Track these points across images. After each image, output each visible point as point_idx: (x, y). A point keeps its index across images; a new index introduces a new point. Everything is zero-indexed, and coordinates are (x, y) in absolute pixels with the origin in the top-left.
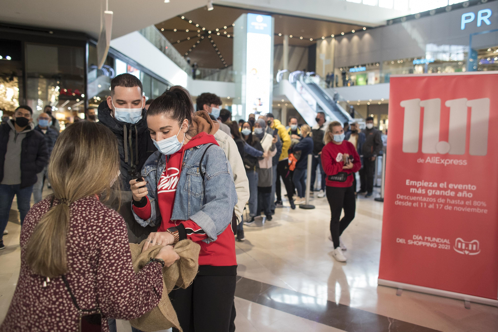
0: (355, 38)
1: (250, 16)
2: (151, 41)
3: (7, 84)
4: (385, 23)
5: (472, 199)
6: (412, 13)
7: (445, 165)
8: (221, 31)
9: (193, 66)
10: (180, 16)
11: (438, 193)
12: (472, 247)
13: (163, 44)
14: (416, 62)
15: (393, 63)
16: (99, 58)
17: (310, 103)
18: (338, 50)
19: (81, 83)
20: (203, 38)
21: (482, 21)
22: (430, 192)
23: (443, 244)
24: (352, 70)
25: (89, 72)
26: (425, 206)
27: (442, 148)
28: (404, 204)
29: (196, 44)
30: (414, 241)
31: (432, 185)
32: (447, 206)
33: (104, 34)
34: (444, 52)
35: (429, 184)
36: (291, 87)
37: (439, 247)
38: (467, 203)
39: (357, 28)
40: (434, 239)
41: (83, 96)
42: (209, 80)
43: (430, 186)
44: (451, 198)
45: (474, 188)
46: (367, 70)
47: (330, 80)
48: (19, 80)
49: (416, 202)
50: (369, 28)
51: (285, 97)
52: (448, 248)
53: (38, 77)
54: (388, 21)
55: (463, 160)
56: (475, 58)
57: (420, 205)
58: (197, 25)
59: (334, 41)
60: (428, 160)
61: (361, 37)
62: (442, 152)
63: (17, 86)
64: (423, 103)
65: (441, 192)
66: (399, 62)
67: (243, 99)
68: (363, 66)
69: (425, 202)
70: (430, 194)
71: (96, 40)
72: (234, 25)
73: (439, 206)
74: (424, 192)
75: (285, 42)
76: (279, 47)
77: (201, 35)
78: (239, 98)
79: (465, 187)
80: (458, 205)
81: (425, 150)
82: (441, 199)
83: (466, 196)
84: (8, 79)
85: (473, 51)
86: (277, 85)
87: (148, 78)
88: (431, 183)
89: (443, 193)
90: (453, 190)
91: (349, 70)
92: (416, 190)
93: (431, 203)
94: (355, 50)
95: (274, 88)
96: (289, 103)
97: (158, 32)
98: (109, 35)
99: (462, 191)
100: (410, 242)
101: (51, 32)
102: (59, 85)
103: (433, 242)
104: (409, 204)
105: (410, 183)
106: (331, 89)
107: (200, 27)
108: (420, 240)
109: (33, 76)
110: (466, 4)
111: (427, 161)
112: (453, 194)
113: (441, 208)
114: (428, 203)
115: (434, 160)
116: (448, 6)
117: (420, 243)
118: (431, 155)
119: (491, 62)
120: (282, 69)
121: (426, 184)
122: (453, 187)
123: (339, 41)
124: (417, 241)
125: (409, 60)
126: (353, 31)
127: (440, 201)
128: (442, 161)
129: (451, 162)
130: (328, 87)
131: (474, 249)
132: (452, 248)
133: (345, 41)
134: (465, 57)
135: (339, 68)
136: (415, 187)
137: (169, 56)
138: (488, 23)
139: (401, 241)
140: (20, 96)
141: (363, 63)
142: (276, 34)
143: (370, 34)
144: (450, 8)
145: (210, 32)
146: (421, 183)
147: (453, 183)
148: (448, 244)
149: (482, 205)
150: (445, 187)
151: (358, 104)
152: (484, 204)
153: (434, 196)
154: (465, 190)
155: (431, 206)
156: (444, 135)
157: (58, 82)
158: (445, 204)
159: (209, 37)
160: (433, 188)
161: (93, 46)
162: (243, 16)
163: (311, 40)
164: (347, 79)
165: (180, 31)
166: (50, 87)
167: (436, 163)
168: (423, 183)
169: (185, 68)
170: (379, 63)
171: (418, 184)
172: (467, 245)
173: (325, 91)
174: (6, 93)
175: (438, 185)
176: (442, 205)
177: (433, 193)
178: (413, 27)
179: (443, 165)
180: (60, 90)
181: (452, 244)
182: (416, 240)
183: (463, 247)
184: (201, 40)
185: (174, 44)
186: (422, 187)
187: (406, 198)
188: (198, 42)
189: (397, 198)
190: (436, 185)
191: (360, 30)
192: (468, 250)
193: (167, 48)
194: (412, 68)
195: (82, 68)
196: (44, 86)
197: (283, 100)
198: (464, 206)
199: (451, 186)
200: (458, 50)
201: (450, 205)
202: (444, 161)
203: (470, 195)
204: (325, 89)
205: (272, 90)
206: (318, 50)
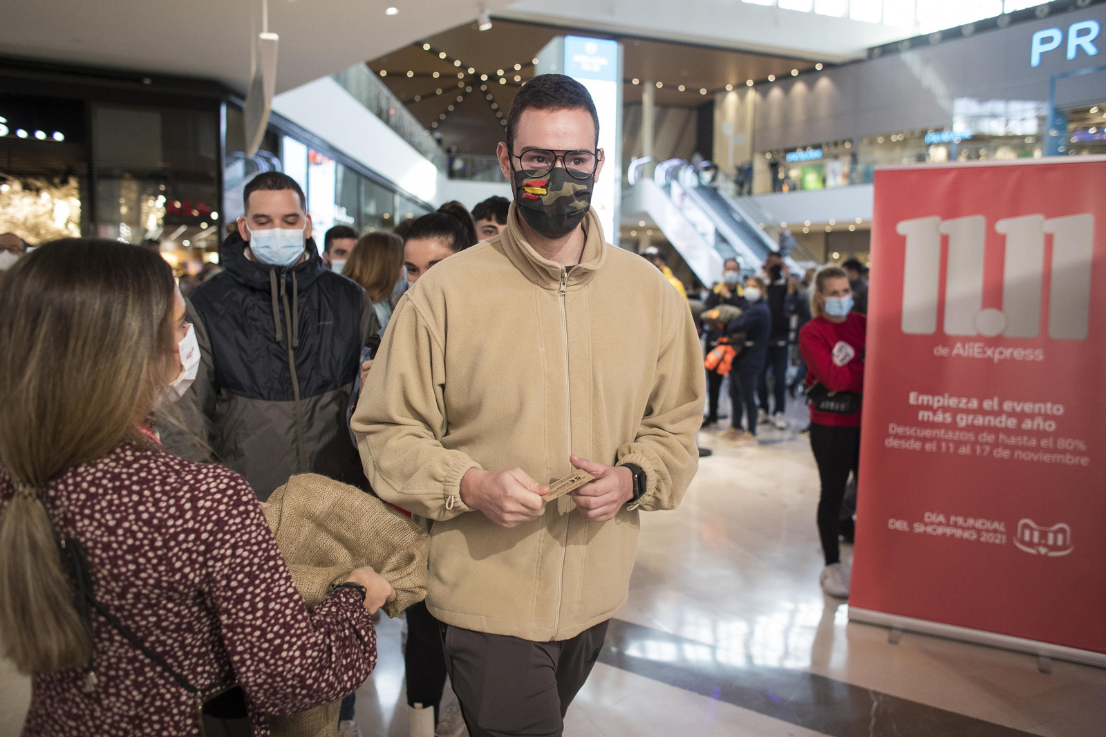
0: (799, 88)
1: (571, 41)
2: (358, 97)
3: (56, 192)
4: (863, 55)
5: (1055, 435)
6: (924, 33)
7: (996, 360)
8: (509, 75)
9: (449, 151)
10: (419, 44)
11: (980, 421)
12: (1055, 539)
13: (384, 105)
14: (932, 137)
15: (880, 140)
16: (248, 134)
17: (701, 229)
18: (762, 114)
19: (210, 190)
20: (469, 89)
21: (1079, 48)
22: (962, 419)
23: (991, 531)
24: (791, 157)
25: (228, 165)
26: (951, 449)
27: (989, 322)
28: (905, 445)
29: (456, 104)
30: (926, 524)
31: (967, 403)
32: (1000, 449)
33: (258, 84)
34: (994, 116)
35: (959, 402)
36: (661, 195)
37: (983, 539)
38: (1044, 443)
39: (802, 66)
40: (971, 522)
41: (214, 216)
42: (483, 180)
43: (962, 405)
44: (1007, 431)
45: (1058, 410)
46: (825, 156)
47: (744, 178)
48: (80, 183)
49: (931, 440)
50: (828, 66)
51: (646, 216)
52: (1002, 540)
53: (121, 177)
54: (871, 50)
55: (1035, 348)
56: (1061, 129)
57: (939, 447)
58: (457, 63)
59: (752, 95)
60: (958, 349)
61: (811, 85)
62: (989, 331)
63: (77, 196)
64: (947, 226)
65: (987, 419)
66: (894, 138)
68: (817, 147)
69: (952, 441)
70: (962, 424)
71: (242, 97)
72: (535, 61)
73: (983, 451)
74: (949, 420)
75: (647, 99)
76: (633, 108)
77: (467, 85)
79: (1040, 409)
80: (1024, 448)
81: (950, 328)
82: (985, 434)
83: (1041, 427)
84: (57, 180)
85: (1058, 112)
86: (630, 192)
87: (353, 177)
88: (964, 400)
89: (990, 421)
90: (1012, 414)
91: (784, 158)
92: (931, 414)
93: (965, 443)
94: (798, 113)
95: (623, 198)
96: (656, 229)
97: (373, 78)
98: (269, 85)
99: (1032, 416)
100: (919, 528)
101: (147, 81)
102: (164, 194)
103: (969, 528)
104: (917, 445)
105: (917, 400)
106: (746, 199)
107: (464, 68)
108: (940, 524)
109: (111, 175)
110: (1042, 11)
111: (955, 352)
112: (1011, 423)
113: (985, 453)
114: (959, 444)
115: (971, 350)
116: (1003, 15)
117: (940, 530)
118: (965, 340)
119: (1097, 137)
120: (640, 156)
121: (953, 402)
122: (1014, 409)
123: (765, 94)
124: (934, 524)
125: (917, 134)
126: (795, 73)
127: (984, 440)
128: (989, 352)
129: (1008, 353)
130: (740, 194)
131: (1060, 542)
132: (1010, 540)
133: (776, 93)
134: (1039, 125)
135: (764, 153)
136: (928, 408)
137: (397, 129)
138: (1091, 50)
139: (899, 525)
140: (82, 216)
141: (816, 141)
142: (626, 81)
143: (834, 79)
144: (1007, 19)
145: (484, 78)
146: (941, 399)
147: (1013, 400)
148: (1002, 533)
149: (1076, 447)
150: (996, 407)
151: (806, 231)
152: (1081, 446)
153: (970, 428)
154: (1040, 414)
155: (964, 450)
156: (994, 296)
157: (162, 188)
158: (996, 445)
159: (484, 88)
160: (967, 411)
161: (236, 109)
162: (554, 44)
163: (703, 92)
164: (781, 176)
165: (423, 76)
166: (144, 197)
167: (976, 355)
168: (946, 400)
169: (431, 156)
170: (851, 141)
171: (936, 401)
172: (1043, 535)
173: (734, 203)
174: (52, 211)
175: (980, 404)
176: (988, 448)
177: (970, 421)
178: (926, 61)
179: (990, 360)
180: (166, 205)
181: (1011, 532)
182: (932, 524)
183: (1036, 539)
184: (465, 94)
185: (407, 103)
186: (945, 409)
187: (910, 431)
188: (460, 99)
189: (891, 431)
190: (974, 404)
191: (810, 70)
192: (1046, 545)
193: (392, 112)
194: (923, 150)
195: (212, 156)
196: (133, 196)
197: (642, 224)
198: (1037, 449)
199: (1007, 406)
200: (1024, 111)
201: (1006, 447)
202: (994, 353)
203: (1051, 426)
204: (734, 198)
205: (618, 201)
206: (717, 115)
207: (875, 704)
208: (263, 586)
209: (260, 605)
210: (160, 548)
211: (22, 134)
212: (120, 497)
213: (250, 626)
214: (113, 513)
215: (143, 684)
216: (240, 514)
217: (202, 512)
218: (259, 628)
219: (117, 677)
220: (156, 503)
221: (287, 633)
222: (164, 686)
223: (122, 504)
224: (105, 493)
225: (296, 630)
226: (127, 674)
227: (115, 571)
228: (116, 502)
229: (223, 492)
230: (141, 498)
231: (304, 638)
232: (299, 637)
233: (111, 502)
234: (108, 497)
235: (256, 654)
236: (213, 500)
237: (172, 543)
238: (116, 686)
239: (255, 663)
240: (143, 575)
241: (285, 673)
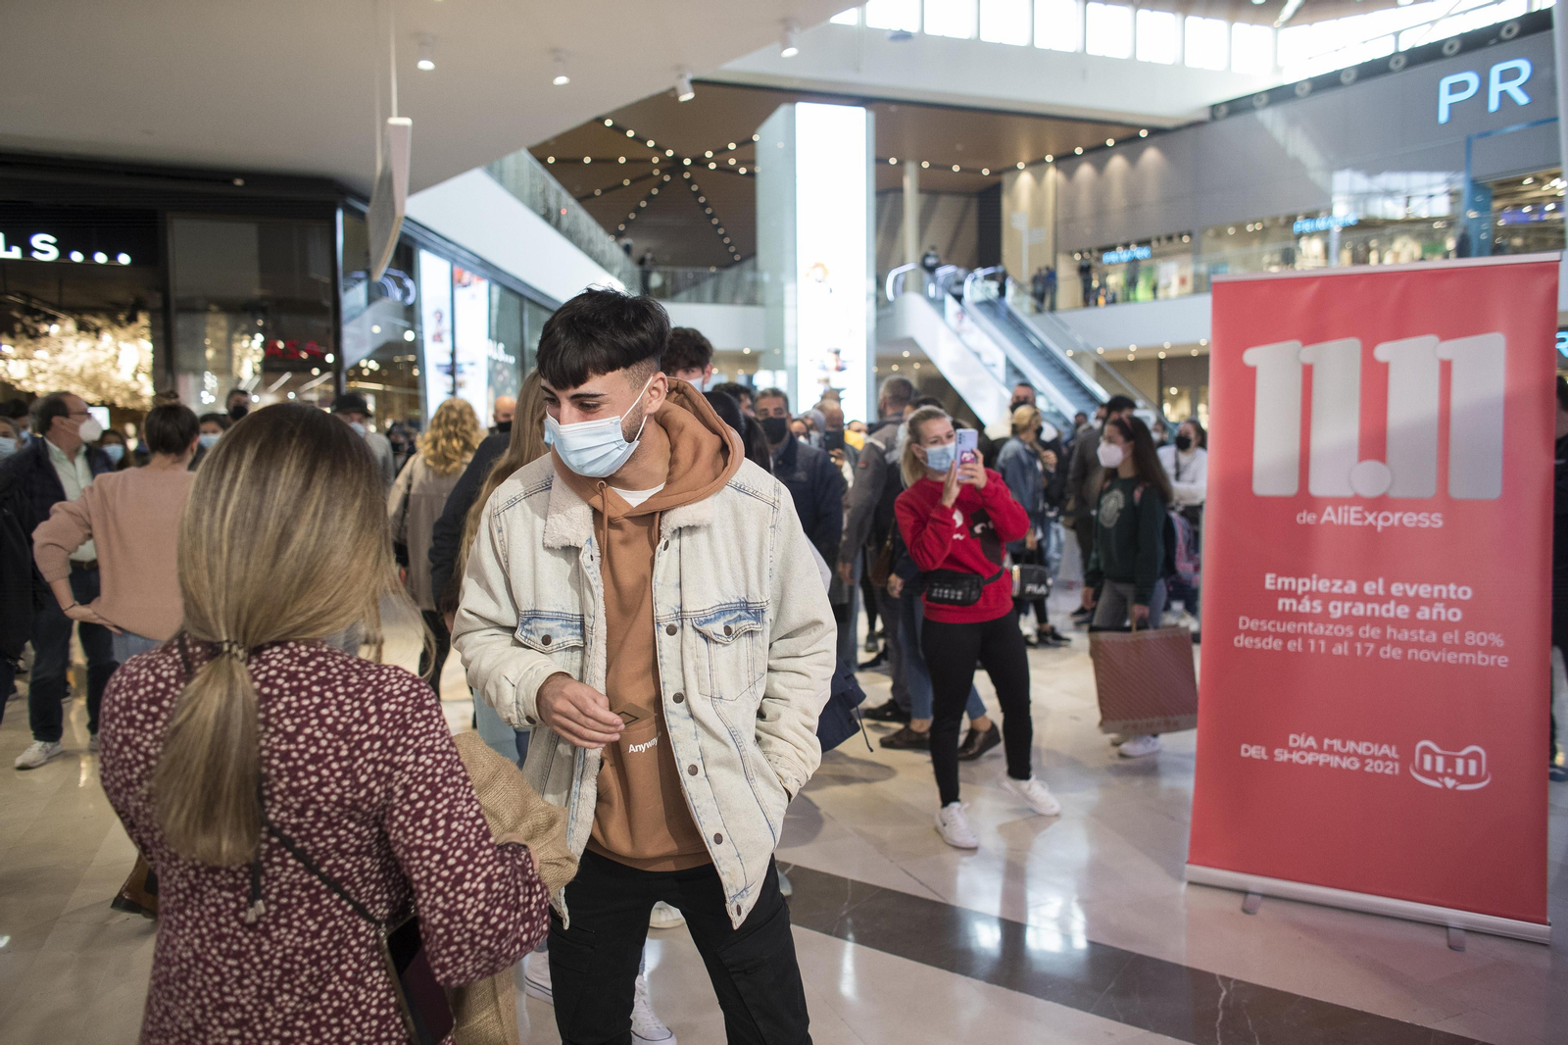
0: (1117, 163)
1: (803, 109)
2: (517, 193)
3: (122, 333)
4: (1205, 115)
5: (1462, 627)
6: (1287, 80)
7: (1379, 529)
8: (720, 157)
9: (641, 262)
10: (600, 120)
11: (1360, 609)
12: (1466, 767)
13: (552, 203)
14: (1303, 226)
15: (1231, 231)
16: (373, 250)
17: (986, 359)
18: (1067, 201)
19: (323, 324)
20: (667, 178)
21: (1504, 95)
22: (1336, 608)
23: (1379, 758)
24: (1108, 257)
25: (346, 290)
26: (1323, 650)
27: (1369, 480)
28: (1259, 644)
29: (649, 198)
30: (1291, 750)
31: (1342, 587)
32: (1388, 648)
33: (387, 180)
34: (1389, 193)
35: (1332, 585)
36: (930, 312)
37: (1368, 769)
38: (1446, 638)
39: (1121, 133)
40: (1351, 745)
41: (330, 358)
42: (689, 300)
43: (1335, 590)
44: (1397, 623)
45: (1465, 593)
46: (1154, 256)
47: (1043, 287)
48: (152, 319)
49: (1294, 636)
50: (1156, 132)
51: (911, 343)
52: (1393, 769)
53: (206, 310)
54: (1214, 108)
55: (1431, 512)
56: (1482, 208)
57: (1306, 646)
58: (651, 144)
59: (1052, 175)
60: (1328, 515)
61: (1133, 159)
62: (1369, 491)
63: (148, 337)
64: (1309, 353)
65: (1370, 606)
66: (1250, 228)
67: (789, 352)
68: (1141, 243)
69: (1323, 637)
70: (1336, 614)
71: (366, 200)
72: (756, 138)
73: (1365, 649)
74: (1319, 610)
75: (909, 183)
76: (891, 197)
77: (663, 172)
78: (777, 351)
79: (1440, 591)
80: (1420, 646)
81: (1317, 489)
82: (1367, 628)
83: (1443, 617)
84: (122, 317)
85: (1477, 186)
86: (889, 310)
87: (513, 301)
88: (1339, 583)
89: (1373, 610)
90: (1402, 600)
91: (1099, 259)
92: (1294, 602)
93: (1341, 640)
94: (1117, 197)
95: (878, 319)
96: (926, 361)
97: (538, 167)
98: (401, 182)
99: (1430, 602)
100: (1281, 756)
101: (239, 182)
102: (263, 330)
103: (1349, 755)
104: (1277, 644)
105: (1276, 584)
106: (1048, 316)
107: (659, 149)
108: (1310, 749)
109: (194, 308)
110: (1451, 47)
111: (1325, 518)
112: (1403, 611)
113: (1368, 653)
114: (1332, 641)
115: (1346, 515)
116: (1397, 53)
117: (1310, 758)
118: (1337, 502)
119: (1535, 217)
120: (902, 263)
121: (1323, 585)
122: (1405, 591)
123: (1070, 174)
124: (1301, 750)
125: (1282, 221)
126: (1110, 143)
127: (1367, 635)
128: (1370, 519)
129: (1395, 519)
130: (1039, 310)
131: (1472, 772)
132: (1404, 770)
133: (1085, 171)
134: (1452, 204)
135: (1071, 254)
136: (1291, 594)
137: (571, 235)
138: (1522, 99)
139: (1255, 752)
140: (155, 365)
141: (1144, 236)
142: (880, 161)
143: (1164, 150)
144: (1403, 61)
145: (687, 162)
146: (1307, 581)
147: (1403, 582)
148: (1393, 760)
149: (1490, 642)
150: (1381, 592)
151: (1131, 358)
152: (1498, 641)
153: (1346, 619)
154: (1440, 599)
155: (1340, 649)
156: (1374, 444)
157: (260, 323)
158: (1382, 641)
159: (687, 175)
160: (1343, 598)
161: (356, 217)
162: (782, 111)
163: (986, 172)
164: (1095, 284)
165: (604, 162)
166: (236, 336)
167: (1353, 522)
168: (1314, 582)
169: (617, 270)
170: (1190, 234)
171: (1301, 585)
172: (1450, 762)
173: (1029, 322)
174: (117, 357)
175: (1360, 588)
176: (1372, 646)
177: (1346, 612)
178: (1292, 122)
179: (1372, 528)
180: (264, 345)
181: (1406, 758)
182: (1299, 749)
183: (1440, 768)
184: (661, 185)
185: (584, 199)
186: (1313, 595)
187: (1267, 626)
188: (655, 192)
189: (1241, 626)
190: (1352, 587)
191: (1130, 137)
192: (1453, 776)
193: (564, 212)
194: (1291, 244)
195: (327, 280)
196: (222, 335)
197: (906, 354)
198: (1438, 646)
199: (1396, 589)
200: (1430, 186)
201: (1396, 643)
202: (1376, 519)
203: (1456, 615)
204: (1030, 315)
205: (872, 325)
206: (1006, 202)
207: (1224, 994)
208: (446, 802)
209: (442, 823)
210: (345, 758)
211: (77, 257)
212: (299, 699)
213: (429, 847)
214: (292, 717)
215: (318, 912)
216: (424, 718)
217: (388, 716)
218: (439, 851)
219: (289, 905)
220: (340, 705)
221: (471, 860)
222: (342, 916)
223: (301, 707)
224: (281, 695)
225: (481, 858)
226: (300, 903)
227: (295, 784)
228: (295, 705)
229: (406, 694)
230: (322, 701)
231: (490, 868)
232: (484, 867)
233: (288, 705)
234: (285, 699)
235: (433, 885)
236: (398, 704)
237: (357, 753)
238: (288, 916)
239: (432, 897)
240: (326, 790)
241: (465, 913)
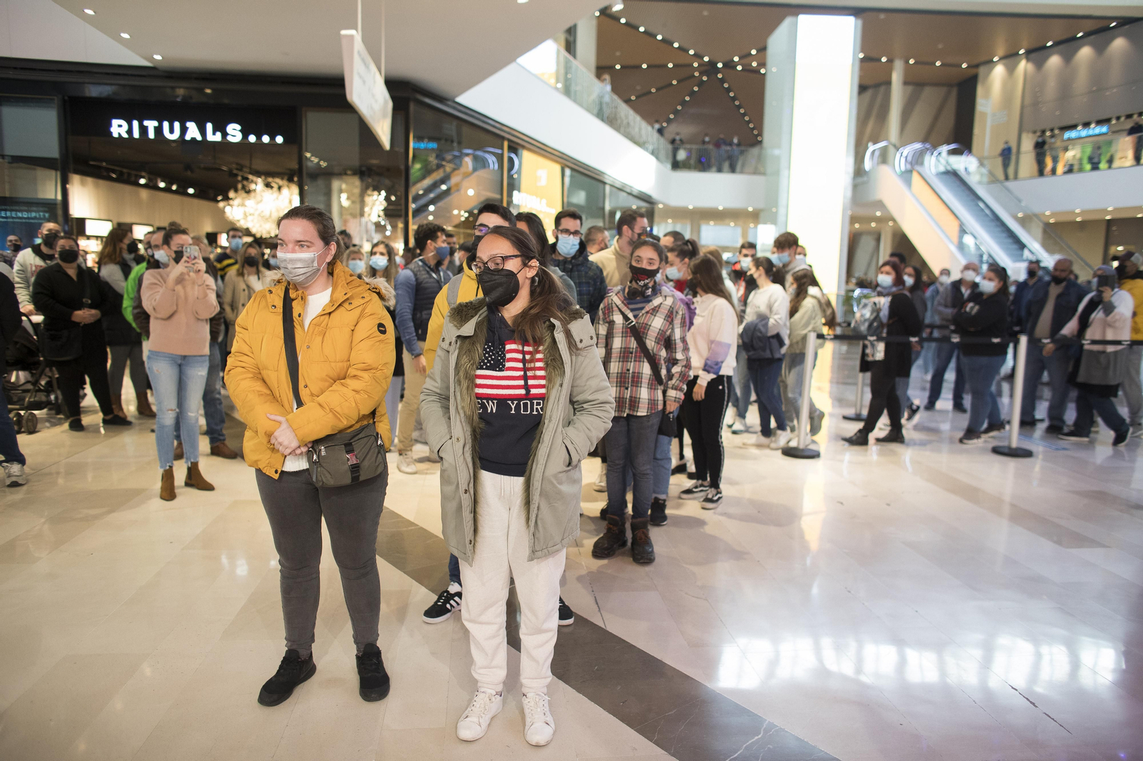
0: (1085, 53)
1: (804, 19)
8: (745, 61)
9: (673, 142)
10: (653, 35)
18: (1034, 90)
20: (705, 78)
24: (1069, 135)
29: (692, 94)
36: (899, 184)
39: (1091, 26)
46: (1110, 133)
50: (1126, 22)
51: (880, 204)
58: (692, 52)
59: (1023, 66)
61: (1101, 48)
67: (782, 211)
68: (1103, 121)
75: (897, 77)
76: (876, 90)
77: (702, 74)
78: (774, 210)
86: (865, 179)
94: (1082, 80)
95: (855, 187)
106: (1000, 186)
107: (698, 56)
123: (1039, 64)
126: (1080, 35)
141: (1103, 116)
151: (1079, 220)
159: (720, 76)
162: (788, 22)
163: (964, 65)
165: (657, 67)
169: (649, 146)
184: (700, 84)
188: (696, 89)
191: (1101, 28)
197: (878, 214)
206: (980, 91)
